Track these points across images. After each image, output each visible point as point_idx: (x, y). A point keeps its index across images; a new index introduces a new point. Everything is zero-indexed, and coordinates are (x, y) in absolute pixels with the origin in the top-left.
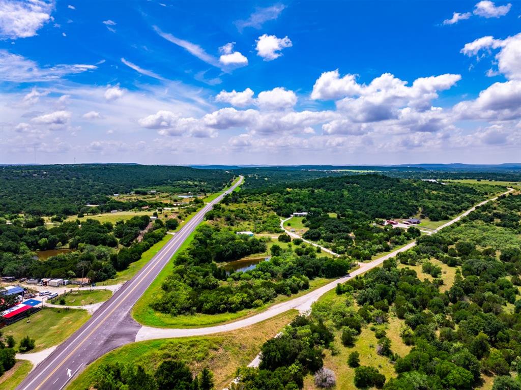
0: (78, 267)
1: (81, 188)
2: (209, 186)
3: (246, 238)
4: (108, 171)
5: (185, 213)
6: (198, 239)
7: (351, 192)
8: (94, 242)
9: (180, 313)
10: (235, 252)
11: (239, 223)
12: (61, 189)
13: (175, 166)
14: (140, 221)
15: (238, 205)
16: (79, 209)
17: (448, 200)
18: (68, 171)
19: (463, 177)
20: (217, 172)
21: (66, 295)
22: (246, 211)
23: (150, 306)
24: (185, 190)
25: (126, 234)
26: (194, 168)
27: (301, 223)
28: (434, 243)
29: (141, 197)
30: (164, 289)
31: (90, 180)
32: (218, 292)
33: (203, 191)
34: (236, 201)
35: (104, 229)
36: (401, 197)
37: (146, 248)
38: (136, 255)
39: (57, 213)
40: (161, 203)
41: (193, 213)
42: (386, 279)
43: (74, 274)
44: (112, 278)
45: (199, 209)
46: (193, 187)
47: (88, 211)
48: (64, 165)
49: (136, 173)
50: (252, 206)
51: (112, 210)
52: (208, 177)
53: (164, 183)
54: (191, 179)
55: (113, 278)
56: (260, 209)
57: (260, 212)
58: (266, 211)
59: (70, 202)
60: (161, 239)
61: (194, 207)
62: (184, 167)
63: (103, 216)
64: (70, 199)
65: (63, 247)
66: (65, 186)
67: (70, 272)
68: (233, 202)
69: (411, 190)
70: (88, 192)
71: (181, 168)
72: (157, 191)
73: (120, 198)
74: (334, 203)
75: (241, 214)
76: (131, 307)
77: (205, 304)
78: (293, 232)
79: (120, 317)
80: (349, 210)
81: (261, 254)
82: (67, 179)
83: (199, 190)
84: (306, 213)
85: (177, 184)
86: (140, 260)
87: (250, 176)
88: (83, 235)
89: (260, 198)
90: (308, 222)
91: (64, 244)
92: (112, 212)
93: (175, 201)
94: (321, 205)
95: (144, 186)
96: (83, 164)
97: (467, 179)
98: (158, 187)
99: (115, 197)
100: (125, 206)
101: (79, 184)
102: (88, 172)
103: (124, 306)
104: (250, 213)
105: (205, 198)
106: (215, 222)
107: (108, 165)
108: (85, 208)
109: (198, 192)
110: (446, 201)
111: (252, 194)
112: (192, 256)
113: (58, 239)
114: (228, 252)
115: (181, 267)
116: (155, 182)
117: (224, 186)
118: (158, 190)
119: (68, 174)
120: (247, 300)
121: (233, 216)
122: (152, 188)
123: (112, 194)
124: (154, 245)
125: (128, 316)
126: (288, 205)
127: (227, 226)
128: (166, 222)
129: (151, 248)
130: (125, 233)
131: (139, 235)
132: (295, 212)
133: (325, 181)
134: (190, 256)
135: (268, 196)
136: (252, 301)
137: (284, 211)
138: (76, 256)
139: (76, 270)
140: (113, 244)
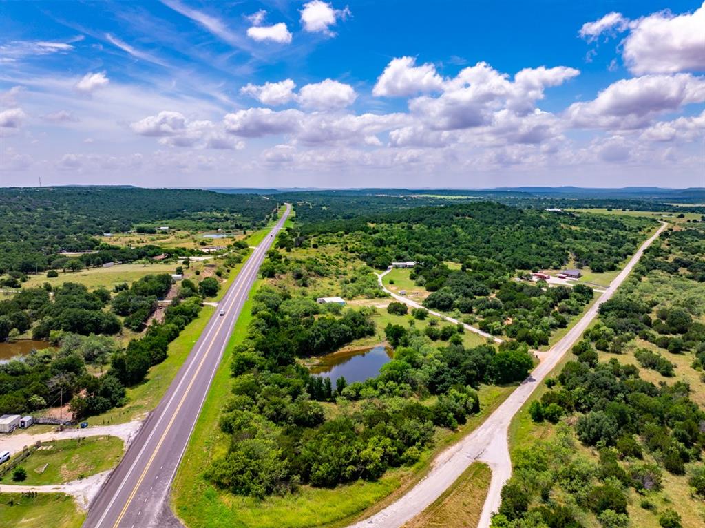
0: (50, 386)
1: (52, 223)
2: (246, 218)
3: (336, 309)
4: (92, 198)
5: (225, 266)
6: (263, 317)
7: (466, 228)
8: (79, 327)
9: (269, 491)
10: (329, 339)
11: (314, 282)
12: (19, 226)
13: (190, 190)
14: (157, 284)
15: (305, 251)
16: (49, 262)
17: (601, 239)
18: (29, 198)
19: (588, 206)
20: (252, 198)
21: (27, 453)
22: (320, 261)
23: (207, 477)
24: (212, 226)
25: (135, 309)
26: (219, 192)
27: (408, 279)
28: (627, 311)
29: (147, 240)
30: (224, 430)
31: (66, 212)
32: (332, 434)
33: (240, 227)
34: (301, 245)
35: (94, 300)
36: (538, 236)
37: (173, 336)
38: (158, 353)
39: (11, 270)
40: (184, 249)
41: (237, 265)
42: (606, 387)
43: (43, 402)
44: (118, 407)
45: (245, 257)
46: (223, 221)
47: (65, 266)
48: (25, 188)
49: (134, 199)
50: (326, 253)
51: (104, 263)
52: (241, 206)
53: (178, 215)
54: (217, 209)
55: (121, 406)
56: (341, 257)
57: (341, 262)
58: (350, 260)
59: (32, 248)
60: (196, 316)
61: (236, 254)
62: (204, 191)
63: (91, 275)
64: (33, 244)
65: (20, 337)
66: (25, 222)
67: (35, 398)
68: (296, 246)
69: (545, 225)
70: (62, 231)
71: (199, 192)
72: (170, 228)
73: (115, 240)
74: (447, 246)
75: (315, 267)
76: (169, 484)
77: (314, 466)
78: (403, 295)
79: (149, 515)
80: (473, 257)
81: (369, 340)
82: (29, 210)
83: (233, 226)
84: (412, 263)
85: (198, 217)
86: (166, 362)
87: (300, 204)
88: (59, 314)
89: (335, 239)
90: (421, 279)
91: (22, 331)
92: (104, 265)
93: (203, 244)
94: (429, 250)
95: (149, 221)
96: (53, 187)
97: (592, 208)
98: (170, 221)
99: (107, 239)
100: (126, 256)
101: (47, 218)
102: (61, 199)
103: (152, 483)
104: (328, 265)
105: (246, 239)
106: (279, 282)
107: (91, 188)
108: (59, 260)
109: (232, 228)
110: (598, 241)
111: (321, 233)
112: (262, 353)
113: (11, 322)
114: (318, 339)
115: (247, 378)
116: (165, 214)
117: (268, 219)
118: (171, 226)
119: (30, 201)
120: (392, 450)
121: (304, 271)
122: (162, 224)
123: (101, 234)
124: (186, 327)
125: (166, 510)
126: (381, 249)
127: (297, 288)
128: (200, 284)
129: (182, 334)
130: (133, 308)
131: (156, 310)
132: (394, 261)
133: (423, 212)
134: (259, 352)
135: (346, 236)
136: (400, 452)
137: (380, 260)
138: (46, 359)
139: (46, 394)
140: (114, 329)
